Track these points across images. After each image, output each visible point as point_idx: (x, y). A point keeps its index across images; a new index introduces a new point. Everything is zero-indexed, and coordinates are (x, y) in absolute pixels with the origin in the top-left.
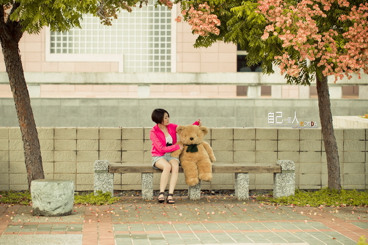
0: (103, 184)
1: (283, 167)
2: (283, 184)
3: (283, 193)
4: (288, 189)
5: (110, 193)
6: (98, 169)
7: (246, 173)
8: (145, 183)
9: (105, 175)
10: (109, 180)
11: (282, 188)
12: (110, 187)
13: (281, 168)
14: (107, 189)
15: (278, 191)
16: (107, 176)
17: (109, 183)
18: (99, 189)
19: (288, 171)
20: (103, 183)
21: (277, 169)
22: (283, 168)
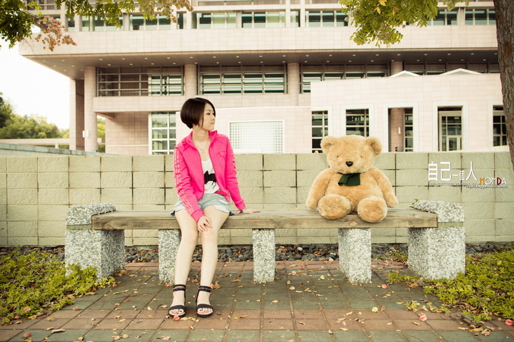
0: (82, 252)
1: (440, 216)
2: (441, 251)
3: (441, 267)
4: (451, 260)
5: (95, 269)
6: (72, 223)
7: (364, 229)
8: (164, 250)
9: (86, 233)
10: (94, 244)
11: (438, 257)
12: (95, 256)
13: (437, 218)
14: (90, 260)
15: (431, 264)
16: (89, 237)
17: (92, 249)
18: (75, 260)
19: (451, 223)
20: (82, 249)
21: (429, 220)
22: (442, 218)
